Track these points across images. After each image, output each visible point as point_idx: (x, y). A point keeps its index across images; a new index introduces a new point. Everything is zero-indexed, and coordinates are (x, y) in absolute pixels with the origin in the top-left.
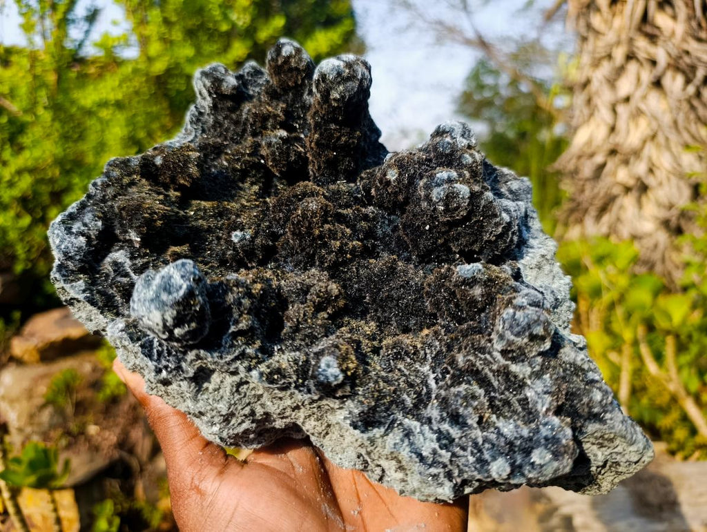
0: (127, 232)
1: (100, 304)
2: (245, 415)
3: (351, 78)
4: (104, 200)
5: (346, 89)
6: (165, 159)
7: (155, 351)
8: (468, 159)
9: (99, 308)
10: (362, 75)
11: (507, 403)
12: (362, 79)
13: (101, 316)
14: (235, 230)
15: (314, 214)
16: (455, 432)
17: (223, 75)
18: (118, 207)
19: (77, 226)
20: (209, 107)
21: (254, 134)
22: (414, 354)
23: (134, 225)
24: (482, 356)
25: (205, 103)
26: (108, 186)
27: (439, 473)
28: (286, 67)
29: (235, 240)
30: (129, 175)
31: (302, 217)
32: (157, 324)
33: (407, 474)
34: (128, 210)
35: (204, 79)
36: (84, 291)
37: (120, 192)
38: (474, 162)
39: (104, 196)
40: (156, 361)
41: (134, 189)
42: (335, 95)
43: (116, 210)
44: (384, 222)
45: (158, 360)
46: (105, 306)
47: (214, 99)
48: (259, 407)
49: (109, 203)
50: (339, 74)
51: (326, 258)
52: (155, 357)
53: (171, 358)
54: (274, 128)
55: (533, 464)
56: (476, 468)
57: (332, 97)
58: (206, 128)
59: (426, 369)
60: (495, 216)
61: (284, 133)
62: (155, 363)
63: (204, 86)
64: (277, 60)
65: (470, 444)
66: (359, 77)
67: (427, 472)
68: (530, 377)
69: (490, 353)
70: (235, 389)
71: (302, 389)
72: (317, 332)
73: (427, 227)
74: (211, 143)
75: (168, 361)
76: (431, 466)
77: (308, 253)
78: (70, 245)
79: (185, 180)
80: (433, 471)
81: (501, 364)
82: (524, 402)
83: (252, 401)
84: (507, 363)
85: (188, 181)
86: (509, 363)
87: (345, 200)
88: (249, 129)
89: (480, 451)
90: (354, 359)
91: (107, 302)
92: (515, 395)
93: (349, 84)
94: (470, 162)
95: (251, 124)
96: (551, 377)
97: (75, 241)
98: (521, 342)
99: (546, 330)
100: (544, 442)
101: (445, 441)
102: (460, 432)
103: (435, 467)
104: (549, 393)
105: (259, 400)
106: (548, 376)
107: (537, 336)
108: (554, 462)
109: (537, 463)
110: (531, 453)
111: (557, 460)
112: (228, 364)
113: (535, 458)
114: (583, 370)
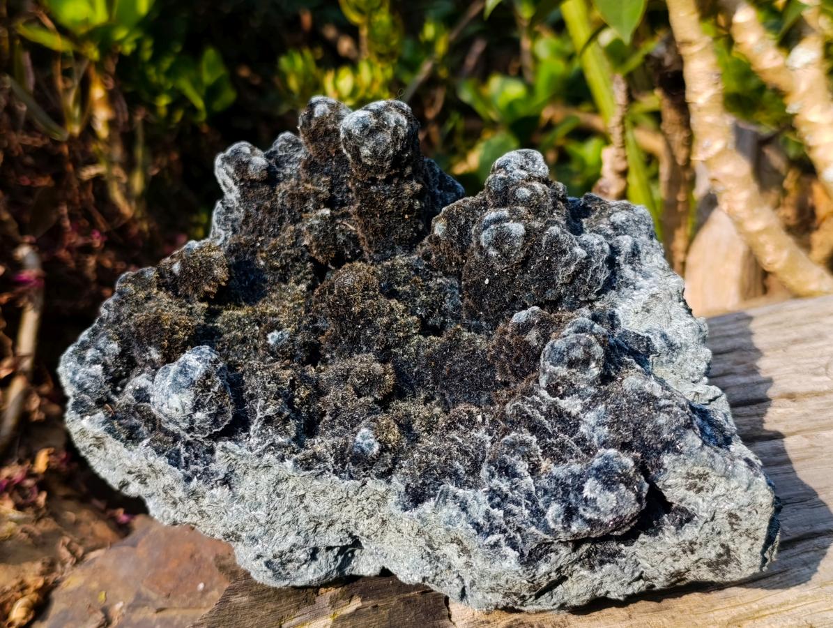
0: (147, 351)
1: (123, 436)
2: (288, 523)
3: (379, 128)
4: (118, 320)
5: (378, 144)
6: (183, 264)
7: (182, 458)
8: (524, 192)
9: (122, 441)
10: (396, 122)
11: (563, 446)
12: (396, 127)
13: (125, 450)
14: (272, 331)
15: (352, 290)
16: (504, 485)
17: (248, 155)
18: (135, 324)
19: (90, 354)
20: (237, 199)
21: (295, 221)
22: (470, 420)
23: (153, 341)
24: (529, 399)
25: (232, 194)
26: (122, 304)
27: (499, 541)
28: (322, 130)
29: (271, 342)
30: (144, 288)
31: (339, 296)
32: (177, 410)
33: (470, 557)
34: (146, 327)
35: (226, 166)
36: (104, 423)
37: (136, 309)
38: (532, 195)
39: (118, 317)
40: (183, 468)
41: (151, 303)
42: (365, 151)
43: (133, 329)
44: (454, 293)
45: (187, 467)
46: (128, 438)
47: (241, 187)
48: (303, 512)
49: (125, 323)
50: (365, 127)
51: (373, 340)
52: (184, 464)
53: (199, 461)
54: (317, 207)
55: (586, 499)
56: (532, 522)
57: (363, 155)
58: (237, 227)
59: (481, 434)
60: (564, 252)
61: (327, 212)
62: (183, 470)
63: (228, 173)
64: (310, 125)
65: (523, 496)
66: (393, 124)
67: (486, 542)
68: (582, 412)
69: (536, 394)
70: (272, 490)
71: (343, 474)
72: (357, 414)
73: (487, 281)
74: (242, 241)
75: (196, 464)
76: (488, 534)
77: (351, 338)
78: (84, 376)
79: (210, 286)
80: (492, 539)
81: (549, 403)
82: (581, 441)
83: (293, 505)
84: (555, 399)
85: (214, 287)
86: (557, 399)
87: (403, 276)
88: (287, 216)
89: (534, 501)
90: (396, 432)
91: (131, 434)
92: (571, 436)
93: (380, 136)
94: (529, 195)
95: (289, 210)
96: (606, 407)
97: (90, 370)
98: (562, 371)
99: (588, 353)
100: (594, 472)
101: (497, 500)
102: (509, 483)
103: (493, 534)
104: (604, 425)
105: (302, 502)
106: (604, 406)
107: (578, 360)
108: (607, 493)
109: (589, 497)
110: (582, 489)
111: (611, 490)
112: (259, 456)
113: (586, 492)
114: (655, 398)
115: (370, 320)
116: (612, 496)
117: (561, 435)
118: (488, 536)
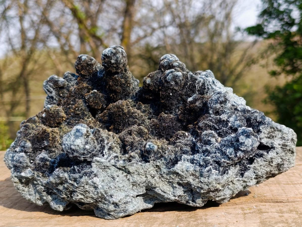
1: (40, 176)
3: (117, 53)
5: (118, 58)
9: (40, 178)
11: (224, 132)
16: (208, 148)
17: (57, 79)
22: (183, 135)
24: (207, 119)
25: (52, 94)
26: (26, 130)
27: (210, 169)
28: (85, 65)
30: (34, 124)
34: (40, 134)
36: (31, 172)
37: (33, 131)
38: (179, 65)
41: (38, 128)
42: (113, 61)
45: (79, 173)
48: (128, 181)
49: (30, 136)
50: (112, 52)
52: (77, 172)
56: (222, 158)
59: (189, 138)
60: (196, 80)
61: (95, 90)
64: (81, 64)
65: (216, 150)
67: (205, 170)
68: (228, 118)
69: (210, 117)
70: (115, 175)
71: (143, 162)
73: (171, 94)
78: (18, 157)
81: (215, 119)
82: (230, 129)
83: (124, 179)
86: (218, 116)
88: (78, 96)
89: (221, 150)
93: (118, 55)
95: (78, 94)
96: (236, 115)
97: (19, 155)
98: (218, 106)
99: (225, 98)
100: (241, 134)
101: (206, 154)
102: (210, 147)
103: (207, 167)
104: (237, 121)
105: (127, 178)
106: (235, 115)
107: (223, 101)
108: (248, 139)
109: (242, 142)
110: (239, 140)
111: (249, 138)
112: (109, 161)
113: (241, 141)
114: (250, 111)
115: (131, 115)
116: (250, 140)
117: (223, 128)
118: (206, 168)
